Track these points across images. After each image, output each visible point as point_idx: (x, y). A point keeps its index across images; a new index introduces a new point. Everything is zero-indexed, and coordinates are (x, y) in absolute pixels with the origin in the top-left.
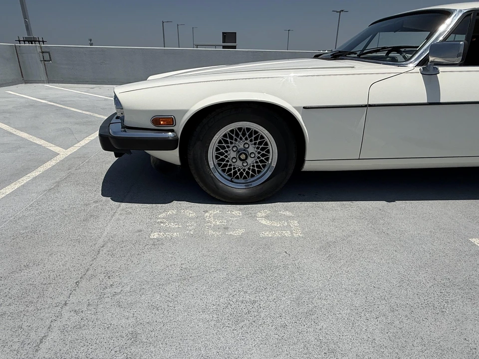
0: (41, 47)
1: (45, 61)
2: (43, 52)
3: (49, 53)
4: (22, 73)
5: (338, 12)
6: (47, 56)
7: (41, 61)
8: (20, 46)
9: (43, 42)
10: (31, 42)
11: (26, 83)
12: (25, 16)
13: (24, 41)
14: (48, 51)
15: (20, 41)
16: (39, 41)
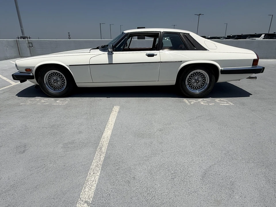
0: (28, 40)
1: (30, 47)
2: (29, 43)
3: (31, 43)
4: (19, 52)
5: (198, 15)
6: (31, 45)
7: (28, 47)
8: (18, 40)
9: (30, 38)
10: (24, 38)
11: (21, 57)
12: (21, 26)
13: (21, 38)
14: (31, 42)
15: (18, 38)
16: (27, 38)
